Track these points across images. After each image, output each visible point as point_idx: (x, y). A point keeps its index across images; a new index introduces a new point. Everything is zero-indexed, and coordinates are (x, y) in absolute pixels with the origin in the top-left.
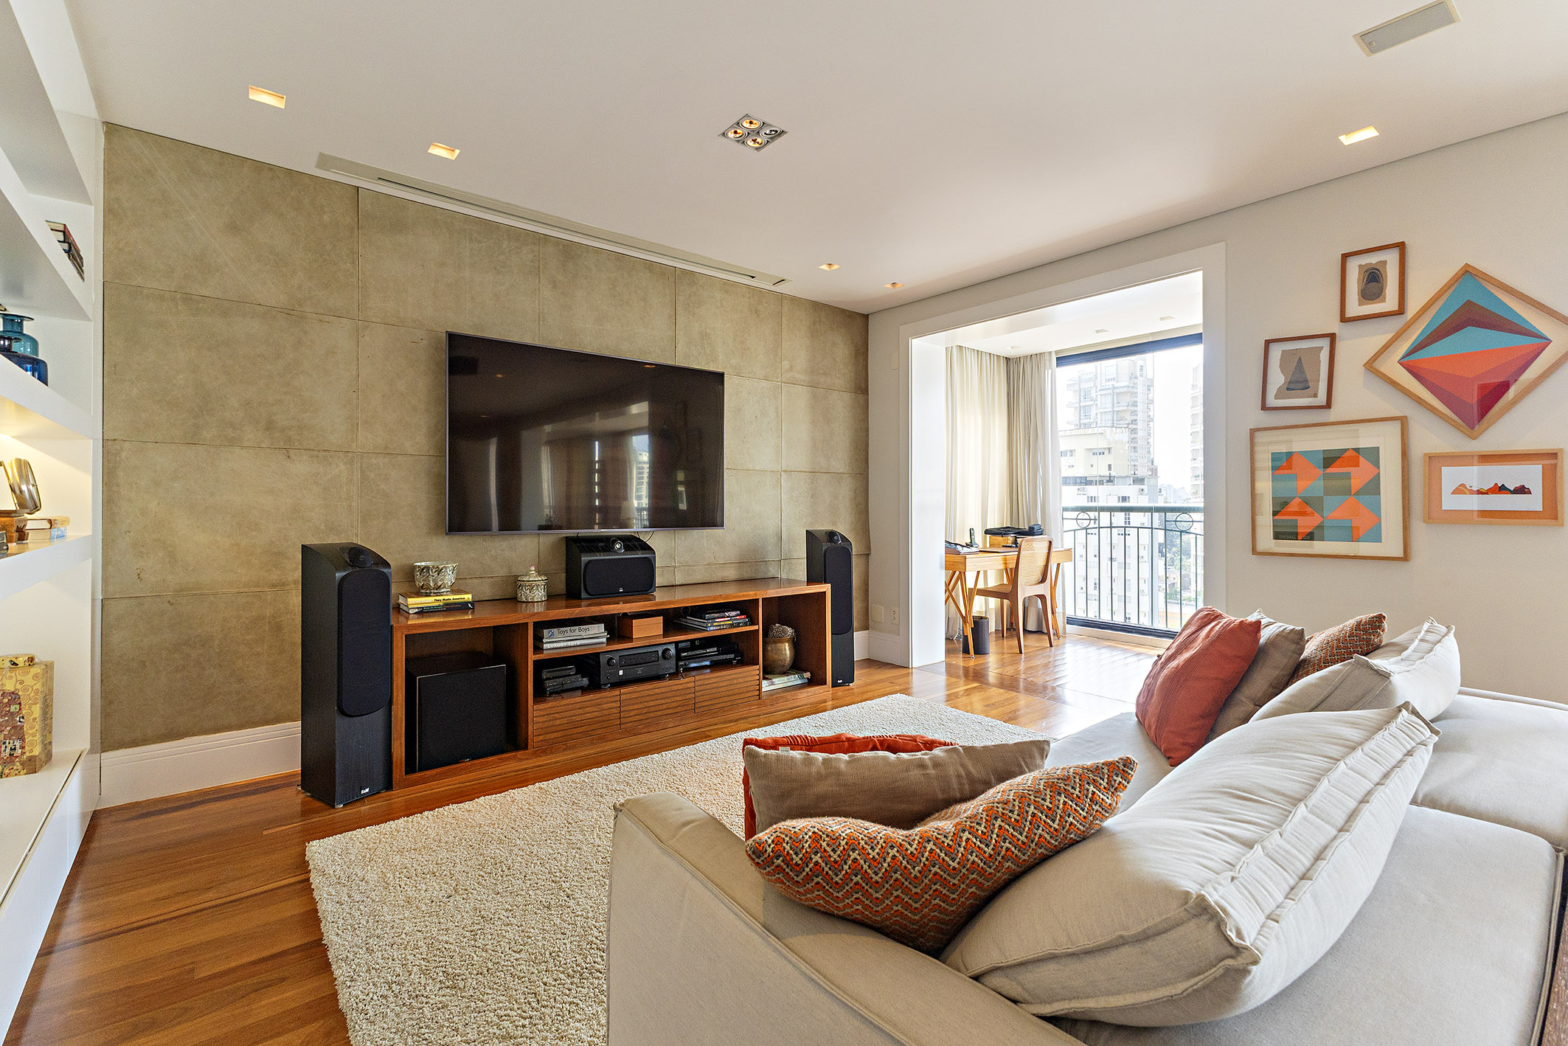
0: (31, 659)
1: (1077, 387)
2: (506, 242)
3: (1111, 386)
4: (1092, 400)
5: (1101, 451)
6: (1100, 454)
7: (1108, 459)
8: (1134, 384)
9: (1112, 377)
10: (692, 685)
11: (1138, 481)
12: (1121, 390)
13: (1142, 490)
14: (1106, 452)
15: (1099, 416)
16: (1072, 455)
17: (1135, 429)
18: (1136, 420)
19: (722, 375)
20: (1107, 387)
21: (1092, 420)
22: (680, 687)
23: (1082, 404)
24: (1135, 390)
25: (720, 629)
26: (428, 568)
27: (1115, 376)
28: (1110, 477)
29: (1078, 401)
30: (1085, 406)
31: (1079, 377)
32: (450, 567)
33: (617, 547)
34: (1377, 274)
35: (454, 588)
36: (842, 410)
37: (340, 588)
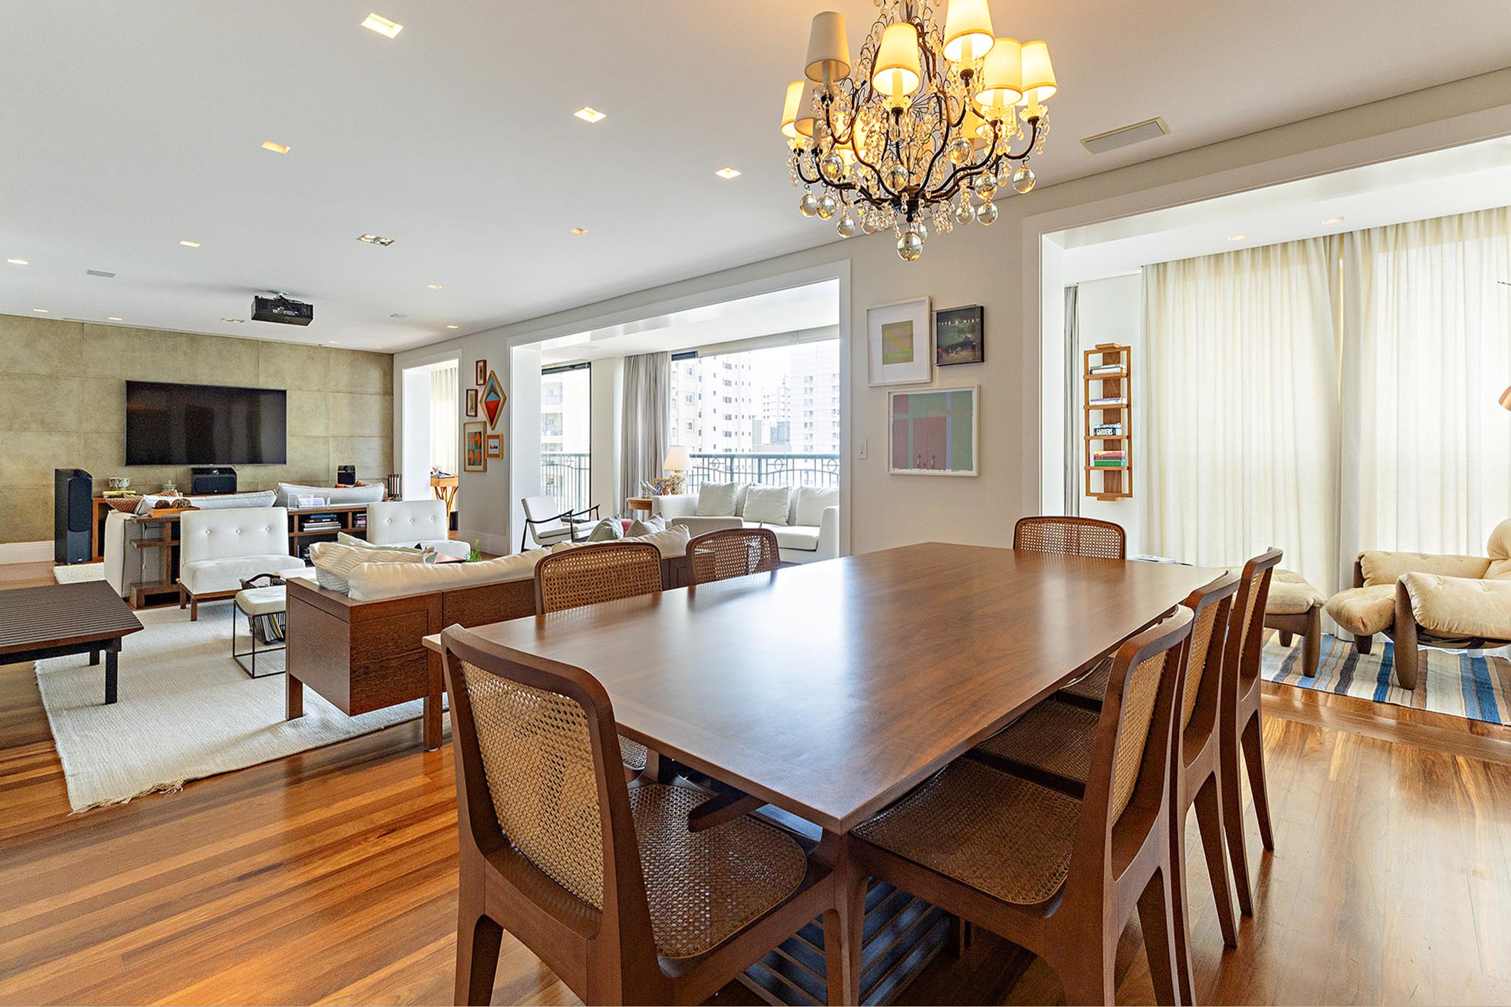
19: (284, 392)
26: (114, 480)
32: (126, 480)
33: (215, 472)
34: (482, 368)
35: (128, 489)
36: (374, 405)
37: (69, 484)
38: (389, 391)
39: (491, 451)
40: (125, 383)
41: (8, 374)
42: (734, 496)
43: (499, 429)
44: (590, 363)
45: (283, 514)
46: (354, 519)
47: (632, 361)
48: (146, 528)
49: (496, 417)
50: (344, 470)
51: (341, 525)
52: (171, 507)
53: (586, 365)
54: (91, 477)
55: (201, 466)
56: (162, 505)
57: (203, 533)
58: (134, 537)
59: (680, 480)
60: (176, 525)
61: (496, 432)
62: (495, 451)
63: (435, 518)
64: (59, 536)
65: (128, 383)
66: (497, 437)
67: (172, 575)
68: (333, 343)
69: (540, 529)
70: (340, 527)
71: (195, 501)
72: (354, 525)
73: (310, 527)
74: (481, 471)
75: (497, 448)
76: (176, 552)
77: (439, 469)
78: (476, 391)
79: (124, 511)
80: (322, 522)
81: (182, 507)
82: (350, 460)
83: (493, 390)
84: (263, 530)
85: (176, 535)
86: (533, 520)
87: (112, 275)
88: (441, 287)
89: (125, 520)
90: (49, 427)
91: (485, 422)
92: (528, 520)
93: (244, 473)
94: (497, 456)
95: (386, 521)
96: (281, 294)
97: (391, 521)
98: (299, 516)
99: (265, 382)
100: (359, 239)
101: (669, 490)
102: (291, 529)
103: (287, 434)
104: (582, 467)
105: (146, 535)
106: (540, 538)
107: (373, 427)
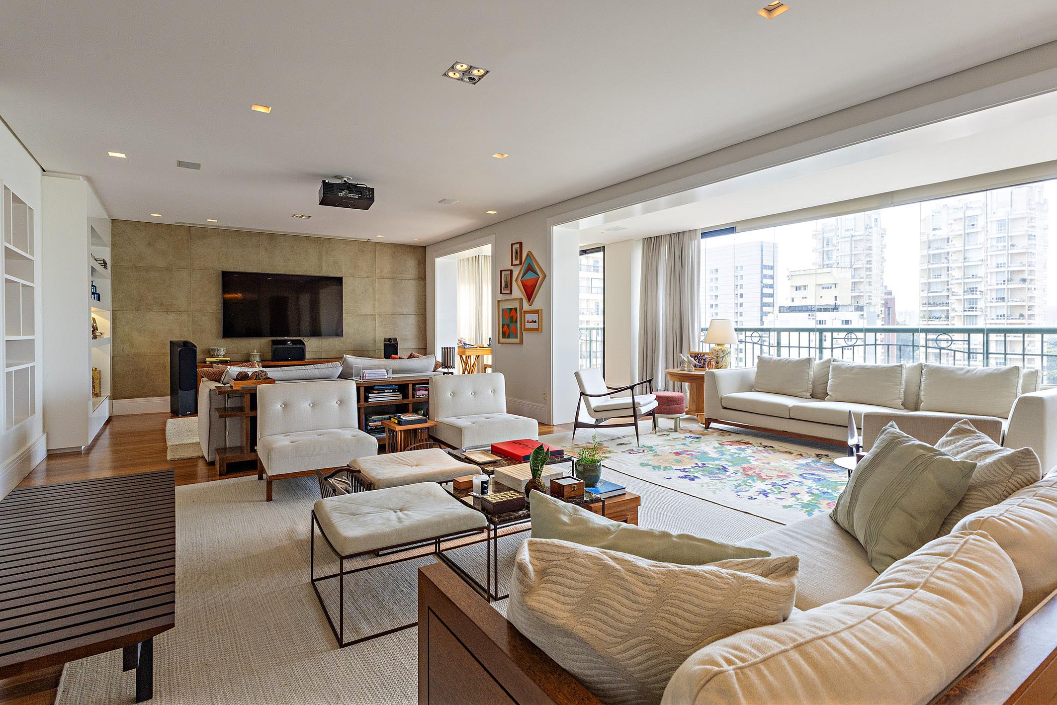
0: (96, 369)
1: (821, 237)
3: (849, 235)
4: (834, 246)
5: (829, 286)
6: (828, 288)
7: (834, 292)
8: (870, 233)
9: (851, 228)
11: (860, 309)
12: (858, 238)
13: (862, 315)
14: (833, 286)
15: (839, 258)
16: (805, 289)
17: (870, 268)
18: (870, 261)
19: (341, 279)
20: (846, 236)
21: (833, 262)
23: (825, 249)
24: (870, 238)
26: (214, 349)
27: (853, 227)
28: (835, 305)
29: (822, 247)
30: (828, 251)
31: (823, 228)
32: (222, 349)
33: (289, 343)
34: (517, 251)
35: (224, 356)
36: (410, 288)
37: (180, 353)
38: (423, 277)
39: (528, 325)
40: (221, 273)
41: (136, 267)
42: (811, 373)
43: (538, 303)
44: (604, 247)
45: (351, 386)
46: (414, 390)
47: (652, 243)
48: (228, 397)
49: (534, 294)
50: (389, 341)
51: (402, 396)
52: (250, 379)
53: (602, 249)
54: (196, 347)
55: (279, 338)
56: (243, 377)
57: (278, 407)
58: (219, 406)
59: (725, 353)
60: (253, 396)
61: (534, 307)
62: (535, 326)
63: (494, 391)
64: (173, 393)
65: (223, 272)
66: (536, 312)
67: (251, 444)
68: (380, 237)
69: (595, 402)
70: (401, 398)
71: (271, 372)
72: (414, 396)
73: (375, 398)
74: (518, 344)
75: (535, 322)
76: (254, 421)
77: (463, 340)
78: (511, 271)
79: (212, 380)
80: (385, 393)
81: (259, 379)
82: (392, 333)
83: (530, 269)
84: (334, 404)
85: (254, 406)
86: (588, 393)
87: (197, 166)
88: (506, 155)
89: (210, 390)
90: (167, 308)
91: (521, 299)
92: (582, 394)
93: (312, 345)
94: (537, 330)
95: (448, 394)
96: (346, 179)
97: (454, 394)
98: (365, 387)
99: (327, 271)
100: (445, 75)
101: (713, 363)
102: (359, 401)
103: (344, 312)
104: (594, 339)
105: (230, 403)
106: (595, 411)
107: (410, 306)
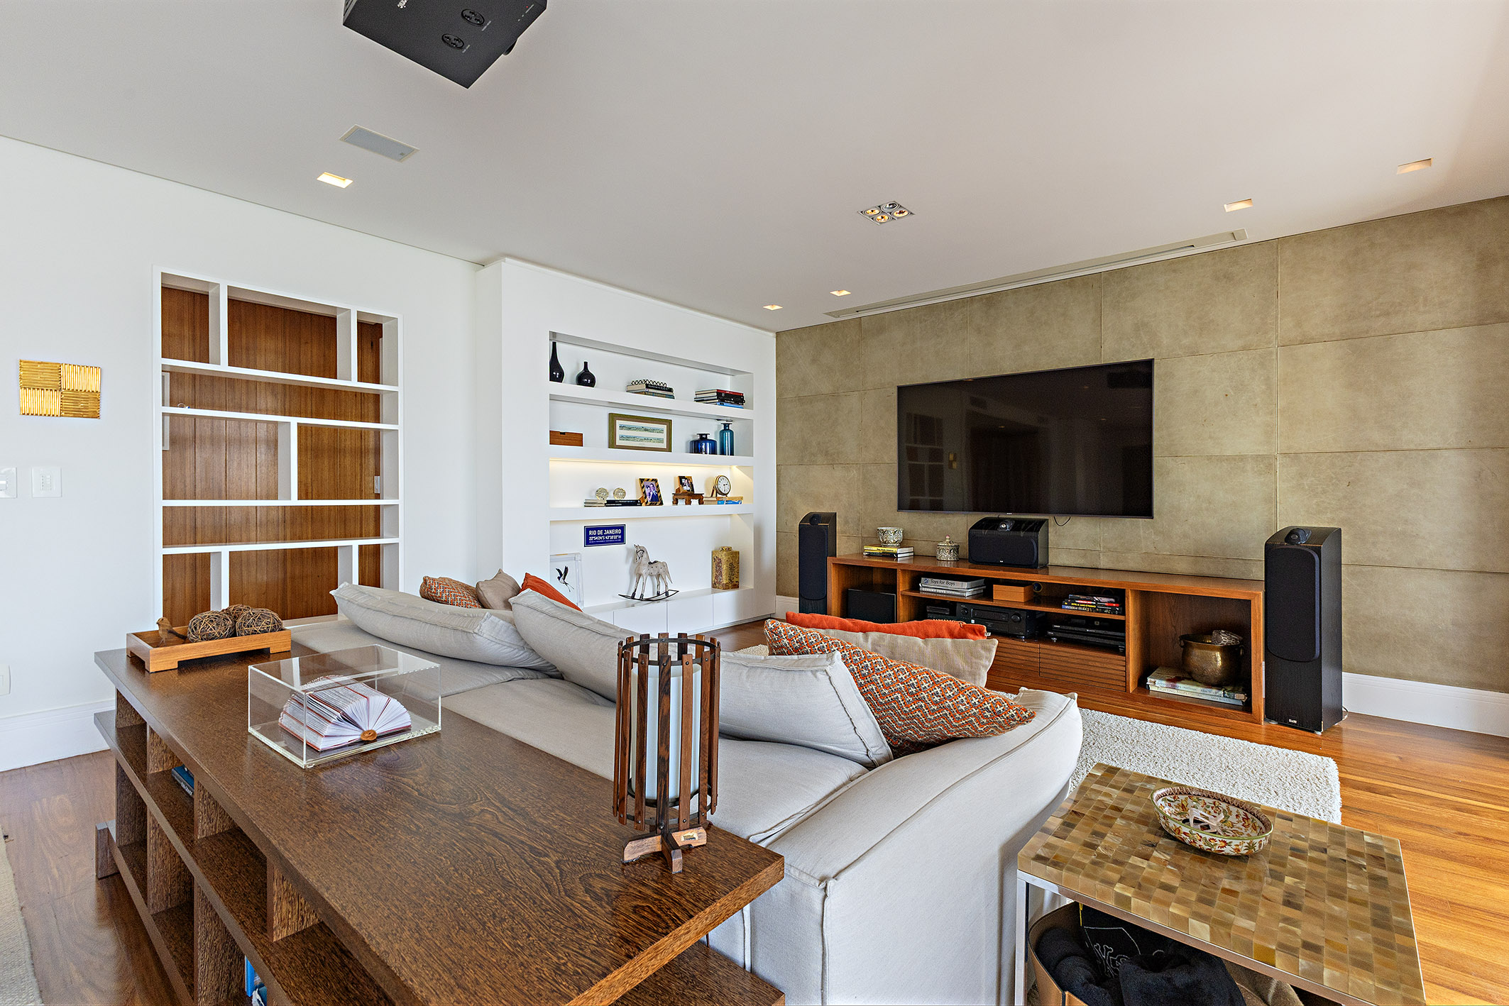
0: (729, 549)
2: (943, 314)
10: (1038, 651)
22: (1023, 648)
25: (1078, 610)
33: (1003, 526)
35: (901, 544)
40: (897, 390)
50: (1286, 540)
65: (900, 388)
93: (1073, 532)
99: (1114, 350)
